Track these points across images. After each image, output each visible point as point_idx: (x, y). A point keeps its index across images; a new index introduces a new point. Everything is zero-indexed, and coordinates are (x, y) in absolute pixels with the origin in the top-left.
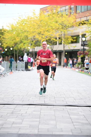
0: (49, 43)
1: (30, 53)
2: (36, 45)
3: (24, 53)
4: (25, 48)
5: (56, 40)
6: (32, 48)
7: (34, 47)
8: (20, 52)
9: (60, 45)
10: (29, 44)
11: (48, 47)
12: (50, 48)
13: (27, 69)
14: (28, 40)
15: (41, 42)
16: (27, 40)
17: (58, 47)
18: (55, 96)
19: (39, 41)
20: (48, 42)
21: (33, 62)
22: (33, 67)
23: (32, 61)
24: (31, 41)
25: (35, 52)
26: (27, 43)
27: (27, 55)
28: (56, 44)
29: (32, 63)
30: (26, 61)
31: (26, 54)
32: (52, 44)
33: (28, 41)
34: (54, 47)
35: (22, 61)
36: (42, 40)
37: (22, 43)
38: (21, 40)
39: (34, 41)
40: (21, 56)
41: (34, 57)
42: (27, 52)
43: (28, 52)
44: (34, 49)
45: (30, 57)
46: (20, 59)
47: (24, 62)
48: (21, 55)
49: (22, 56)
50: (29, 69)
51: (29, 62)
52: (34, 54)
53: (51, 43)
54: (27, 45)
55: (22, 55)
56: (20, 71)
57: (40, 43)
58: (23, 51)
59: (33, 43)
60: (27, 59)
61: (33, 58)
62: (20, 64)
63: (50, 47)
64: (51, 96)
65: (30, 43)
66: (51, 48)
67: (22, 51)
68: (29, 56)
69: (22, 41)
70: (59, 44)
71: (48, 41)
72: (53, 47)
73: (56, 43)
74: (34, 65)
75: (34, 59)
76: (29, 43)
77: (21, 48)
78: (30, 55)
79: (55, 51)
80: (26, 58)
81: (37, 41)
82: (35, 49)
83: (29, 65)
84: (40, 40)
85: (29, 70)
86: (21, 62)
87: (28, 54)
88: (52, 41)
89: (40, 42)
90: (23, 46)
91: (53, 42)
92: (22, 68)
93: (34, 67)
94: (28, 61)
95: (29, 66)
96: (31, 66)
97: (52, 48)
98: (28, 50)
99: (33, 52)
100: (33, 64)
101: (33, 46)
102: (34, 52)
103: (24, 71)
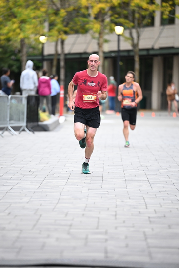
0: (122, 20)
1: (47, 60)
2: (72, 29)
3: (24, 58)
4: (26, 41)
5: (151, 8)
6: (55, 39)
7: (64, 36)
8: (7, 55)
9: (168, 29)
10: (41, 23)
11: (119, 35)
12: (126, 39)
13: (35, 124)
14: (37, 8)
15: (89, 15)
16: (32, 7)
17: (159, 37)
18: (146, 230)
19: (83, 11)
20: (120, 15)
21: (58, 94)
22: (57, 115)
23: (53, 93)
24: (50, 11)
25: (66, 55)
26: (34, 18)
27: (36, 68)
28: (152, 24)
29: (55, 99)
30: (33, 93)
31: (30, 63)
32: (136, 22)
33: (38, 13)
34: (141, 37)
35: (14, 93)
36: (92, 7)
37: (14, 20)
38: (11, 9)
39: (63, 13)
40: (9, 73)
41: (62, 76)
42: (35, 55)
43: (40, 58)
44: (63, 42)
45: (47, 78)
46: (6, 83)
47: (25, 95)
48: (10, 66)
49: (12, 72)
50: (45, 123)
51: (45, 96)
52: (62, 64)
53: (130, 18)
54: (35, 27)
55: (14, 68)
56: (6, 133)
57: (85, 19)
58: (20, 51)
59: (58, 20)
60: (37, 84)
61: (59, 81)
62: (9, 104)
63: (127, 34)
64: (132, 229)
65: (45, 21)
66: (132, 38)
67: (16, 51)
68: (41, 73)
69: (15, 10)
70: (164, 22)
71: (118, 10)
72: (138, 36)
73: (152, 18)
74: (65, 109)
75: (62, 83)
76: (41, 19)
77: (8, 40)
78: (46, 66)
79: (148, 50)
80: (29, 78)
81: (74, 10)
82: (66, 43)
83: (45, 106)
84: (87, 8)
85: (45, 129)
86: (10, 96)
87: (40, 65)
88: (133, 12)
89: (84, 16)
90: (18, 31)
91: (137, 15)
92: (15, 120)
93: (61, 115)
94: (37, 92)
95: (44, 111)
96: (53, 112)
97: (135, 41)
98: (40, 46)
99: (57, 54)
100: (59, 106)
101: (59, 31)
102: (62, 58)
103: (23, 133)
